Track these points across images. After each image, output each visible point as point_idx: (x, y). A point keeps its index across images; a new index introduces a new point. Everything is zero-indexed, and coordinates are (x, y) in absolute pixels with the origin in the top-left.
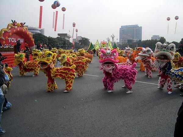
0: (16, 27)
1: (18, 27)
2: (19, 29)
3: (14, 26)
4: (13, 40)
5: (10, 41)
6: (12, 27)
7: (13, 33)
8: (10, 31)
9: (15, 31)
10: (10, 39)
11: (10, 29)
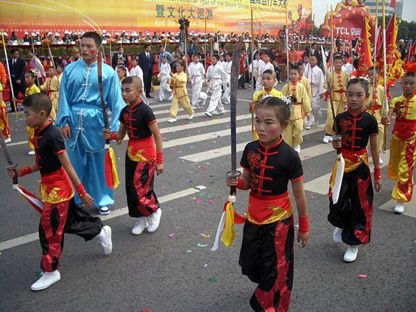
0: (350, 8)
1: (353, 7)
2: (354, 12)
3: (346, 7)
4: (343, 31)
5: (338, 33)
6: (343, 9)
7: (345, 19)
8: (340, 15)
9: (347, 15)
10: (338, 28)
11: (339, 12)
